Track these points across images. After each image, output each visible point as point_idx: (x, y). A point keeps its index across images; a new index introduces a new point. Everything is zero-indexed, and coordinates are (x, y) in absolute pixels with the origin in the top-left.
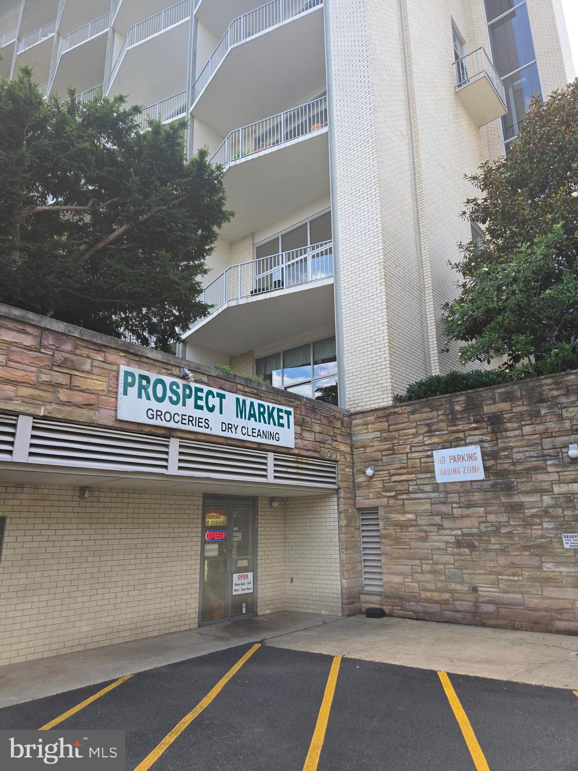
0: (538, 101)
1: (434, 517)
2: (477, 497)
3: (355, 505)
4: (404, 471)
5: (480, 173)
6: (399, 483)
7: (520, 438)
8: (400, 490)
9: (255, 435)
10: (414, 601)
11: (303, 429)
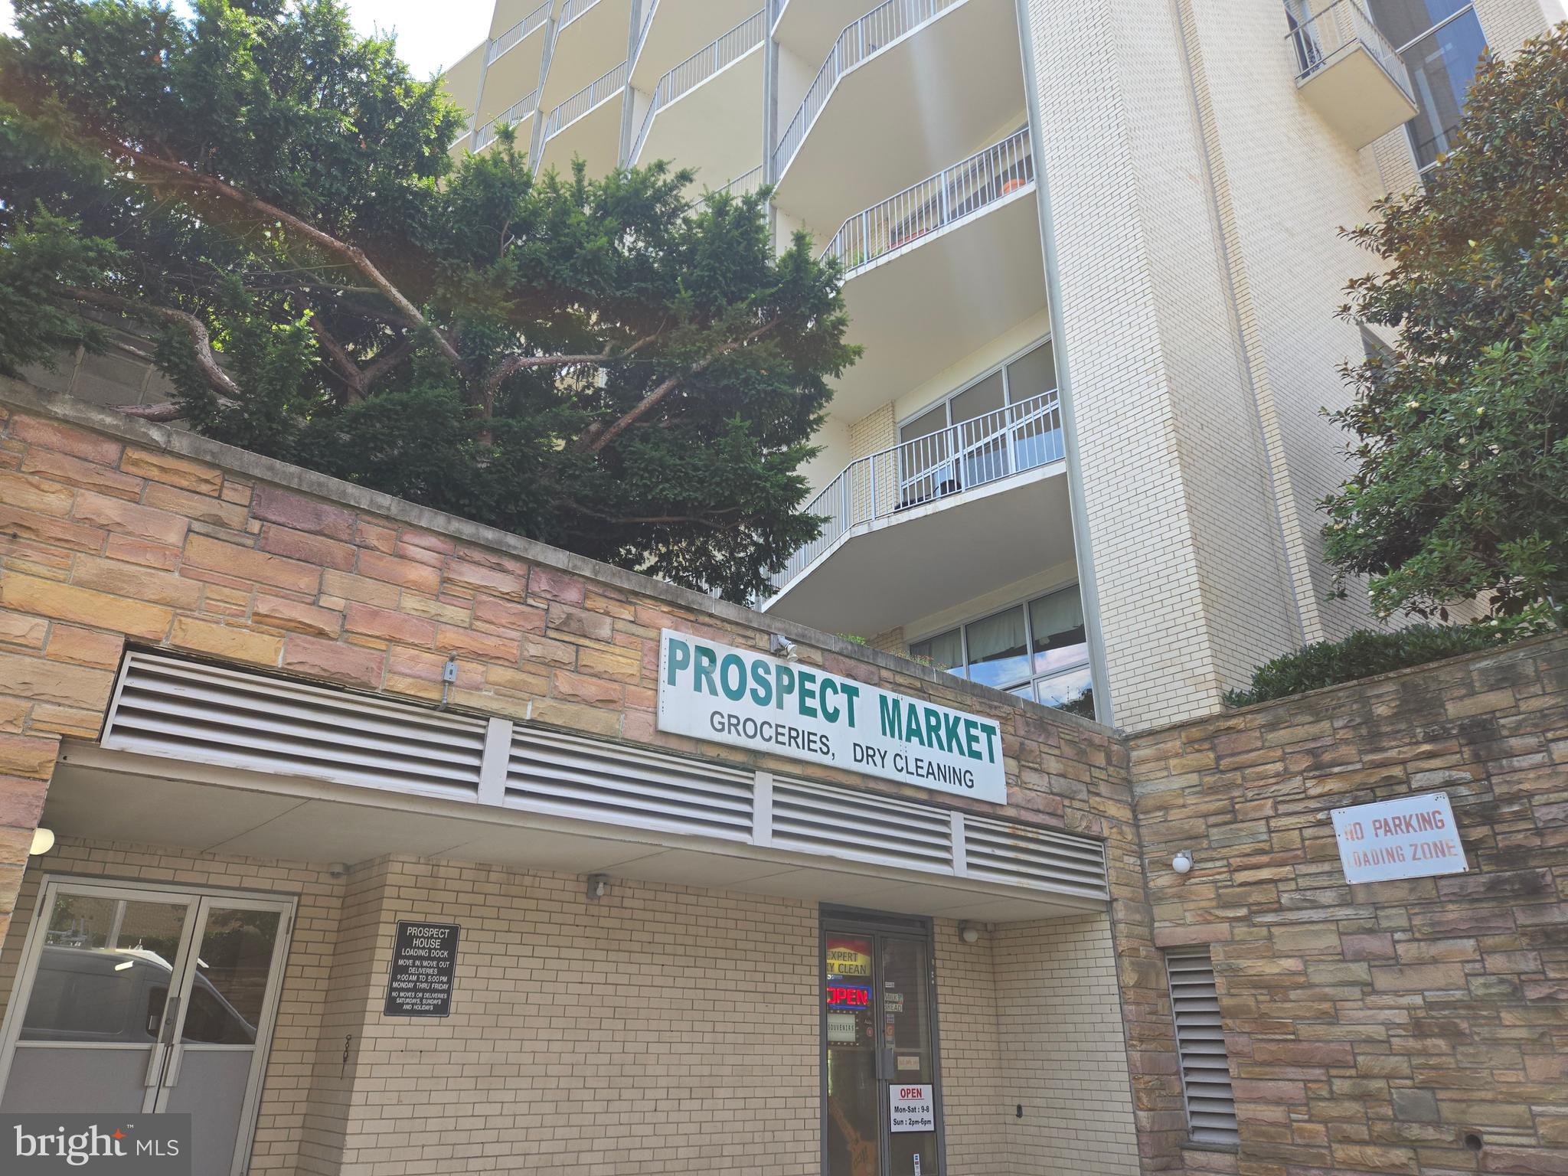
0: (1492, 66)
1: (1352, 966)
2: (1453, 913)
3: (1152, 940)
4: (1265, 859)
5: (1376, 221)
6: (1254, 888)
7: (1548, 771)
8: (1259, 904)
9: (923, 772)
10: (1318, 1168)
11: (1024, 766)
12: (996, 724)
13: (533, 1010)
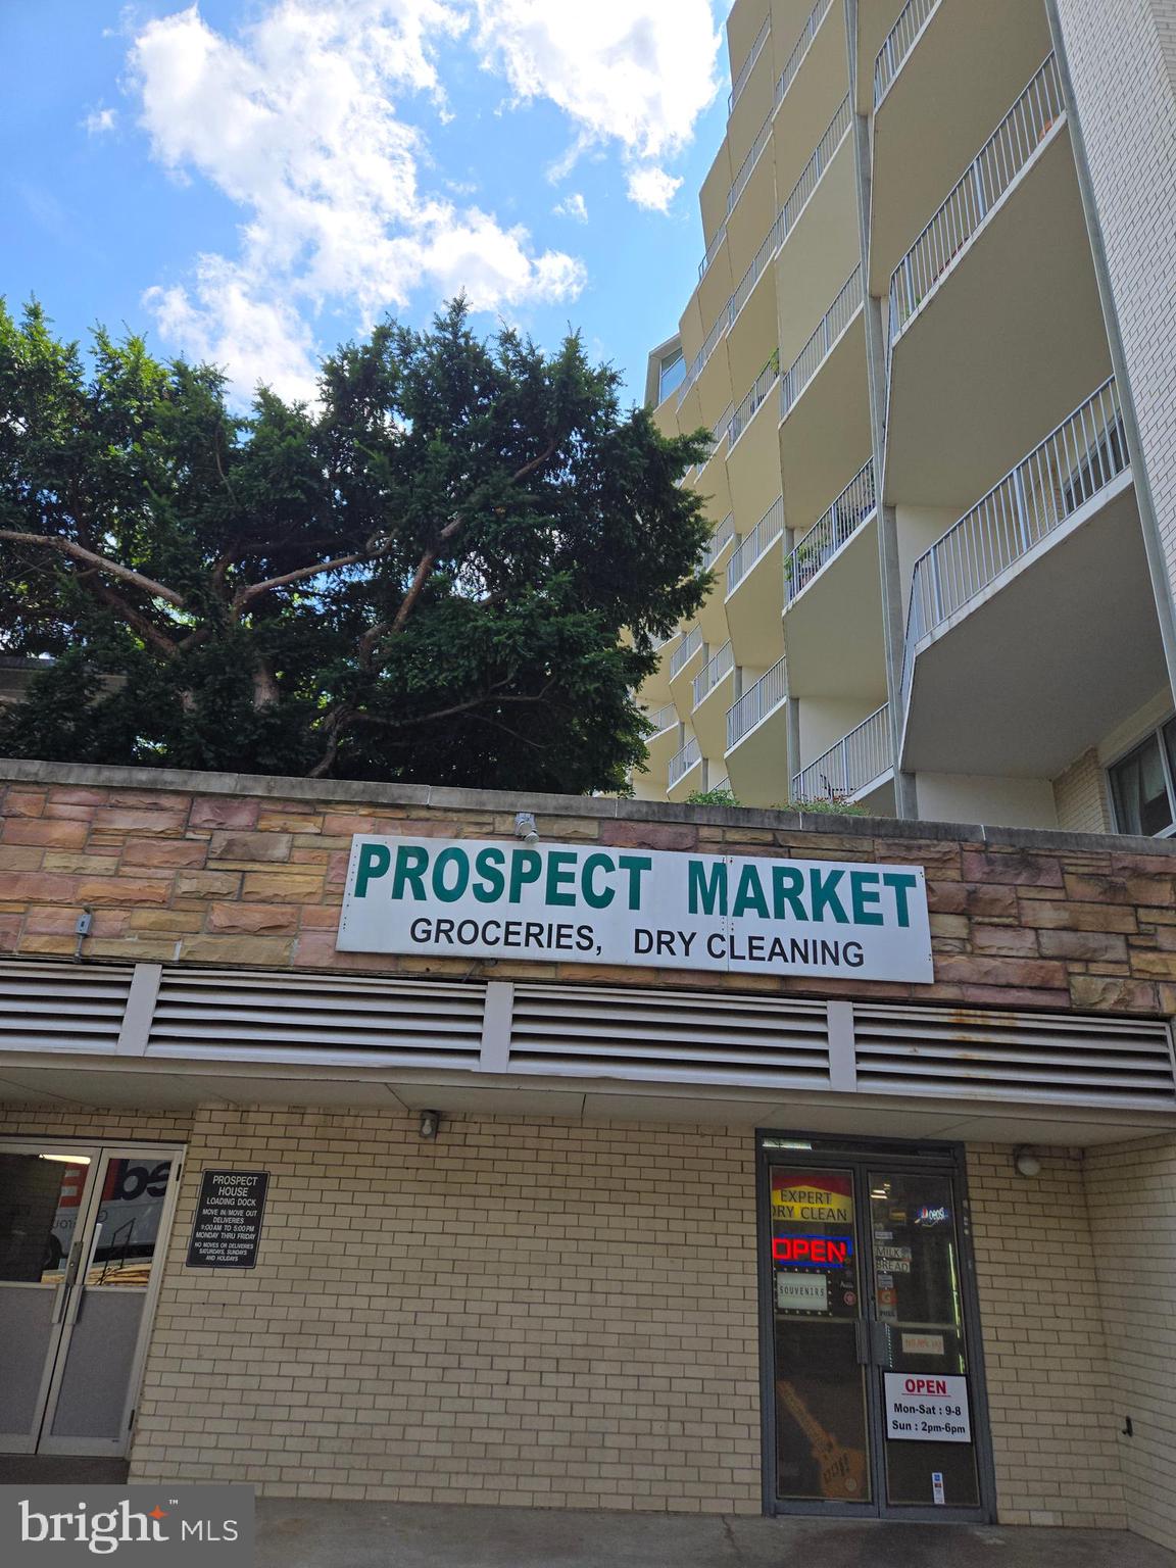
9: (762, 954)
11: (979, 924)
12: (917, 871)
13: (353, 1263)
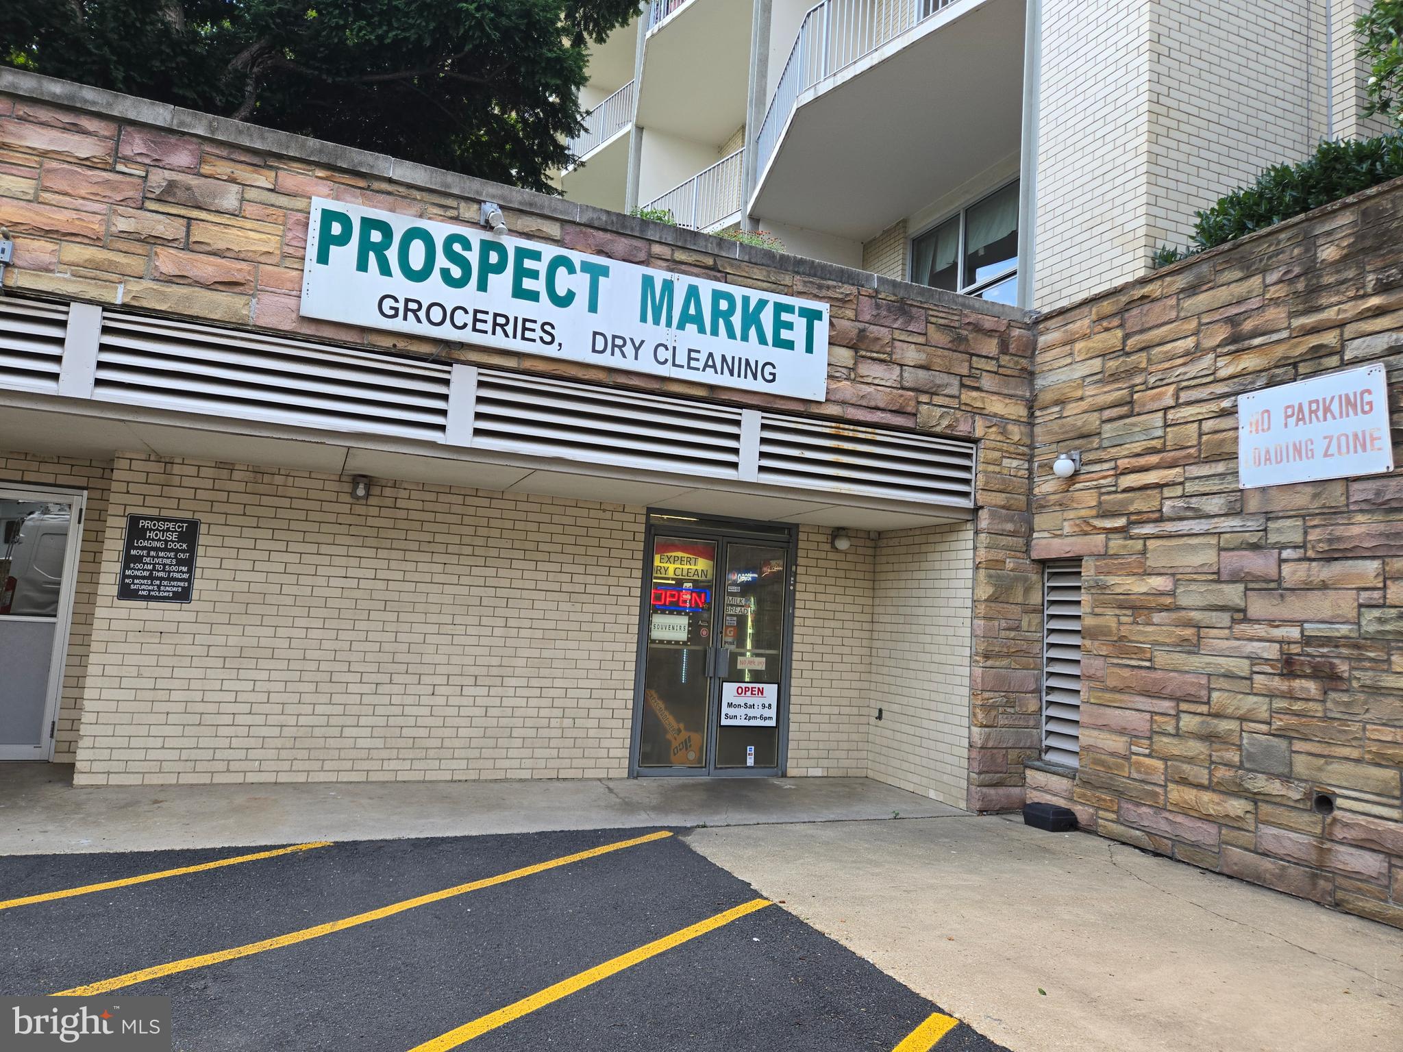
1: (1224, 586)
2: (1361, 528)
3: (1027, 551)
4: (1154, 459)
6: (1138, 494)
8: (1139, 513)
9: (698, 365)
10: (1151, 806)
11: (863, 357)
12: (824, 307)
13: (289, 601)
